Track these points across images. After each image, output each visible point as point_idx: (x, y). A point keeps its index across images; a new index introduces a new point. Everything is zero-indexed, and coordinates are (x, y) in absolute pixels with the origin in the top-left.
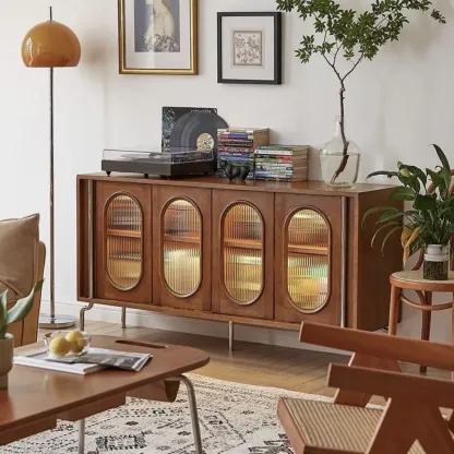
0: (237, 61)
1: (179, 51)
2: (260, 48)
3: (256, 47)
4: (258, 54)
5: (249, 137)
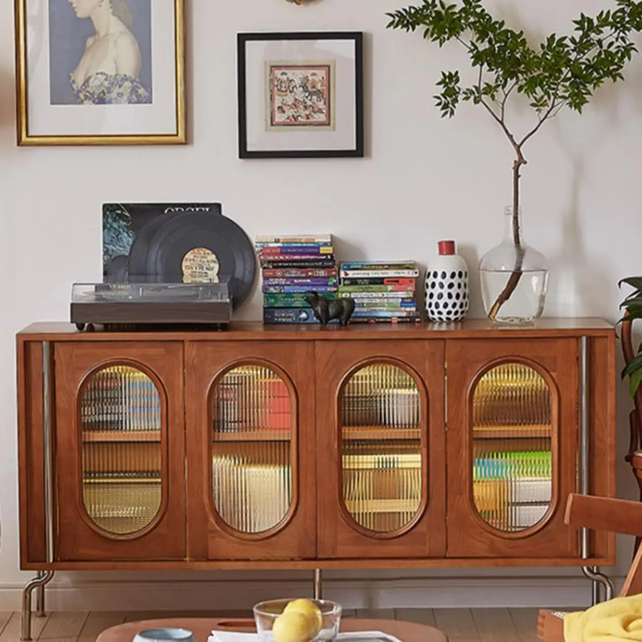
0: (279, 118)
1: (149, 101)
2: (326, 95)
3: (319, 93)
4: (321, 105)
5: (323, 250)
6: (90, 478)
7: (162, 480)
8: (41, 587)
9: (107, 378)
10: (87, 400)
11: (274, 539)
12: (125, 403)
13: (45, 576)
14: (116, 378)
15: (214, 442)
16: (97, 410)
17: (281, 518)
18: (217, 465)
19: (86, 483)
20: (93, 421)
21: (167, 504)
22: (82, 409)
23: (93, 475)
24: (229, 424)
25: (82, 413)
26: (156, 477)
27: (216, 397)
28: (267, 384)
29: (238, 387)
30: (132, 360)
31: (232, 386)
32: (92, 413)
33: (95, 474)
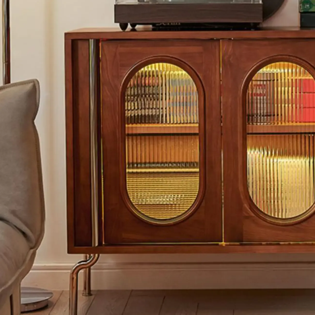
6: (133, 168)
7: (200, 170)
8: (88, 269)
9: (150, 76)
10: (131, 96)
11: (304, 224)
12: (166, 99)
13: (91, 259)
14: (157, 76)
15: (248, 134)
16: (140, 105)
17: (311, 205)
18: (250, 155)
19: (129, 173)
20: (136, 115)
21: (205, 192)
22: (126, 104)
23: (135, 165)
24: (262, 118)
25: (126, 108)
26: (194, 167)
27: (250, 92)
28: (294, 81)
29: (270, 83)
30: (172, 57)
31: (265, 82)
32: (134, 108)
33: (137, 165)
